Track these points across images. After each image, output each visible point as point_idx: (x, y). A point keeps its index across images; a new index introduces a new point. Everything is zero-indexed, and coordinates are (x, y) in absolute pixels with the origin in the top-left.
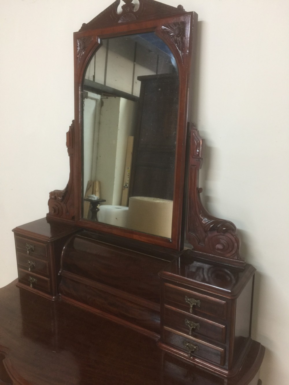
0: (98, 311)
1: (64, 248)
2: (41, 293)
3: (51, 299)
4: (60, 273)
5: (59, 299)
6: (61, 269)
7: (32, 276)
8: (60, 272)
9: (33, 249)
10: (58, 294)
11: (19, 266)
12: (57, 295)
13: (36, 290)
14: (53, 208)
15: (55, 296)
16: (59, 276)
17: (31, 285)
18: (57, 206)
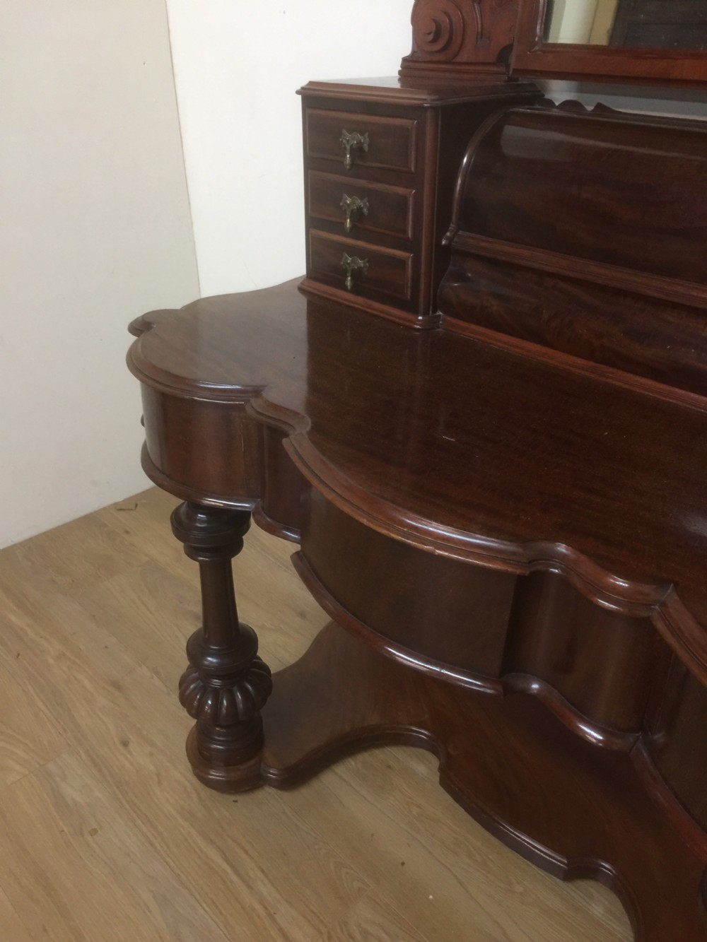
0: (580, 361)
1: (465, 160)
2: (378, 307)
3: (411, 321)
4: (448, 239)
5: (438, 328)
6: (452, 226)
7: (353, 251)
8: (448, 234)
9: (366, 147)
10: (435, 311)
11: (312, 222)
12: (431, 312)
13: (360, 300)
14: (434, 20)
15: (425, 314)
16: (445, 246)
17: (349, 278)
18: (446, 14)
